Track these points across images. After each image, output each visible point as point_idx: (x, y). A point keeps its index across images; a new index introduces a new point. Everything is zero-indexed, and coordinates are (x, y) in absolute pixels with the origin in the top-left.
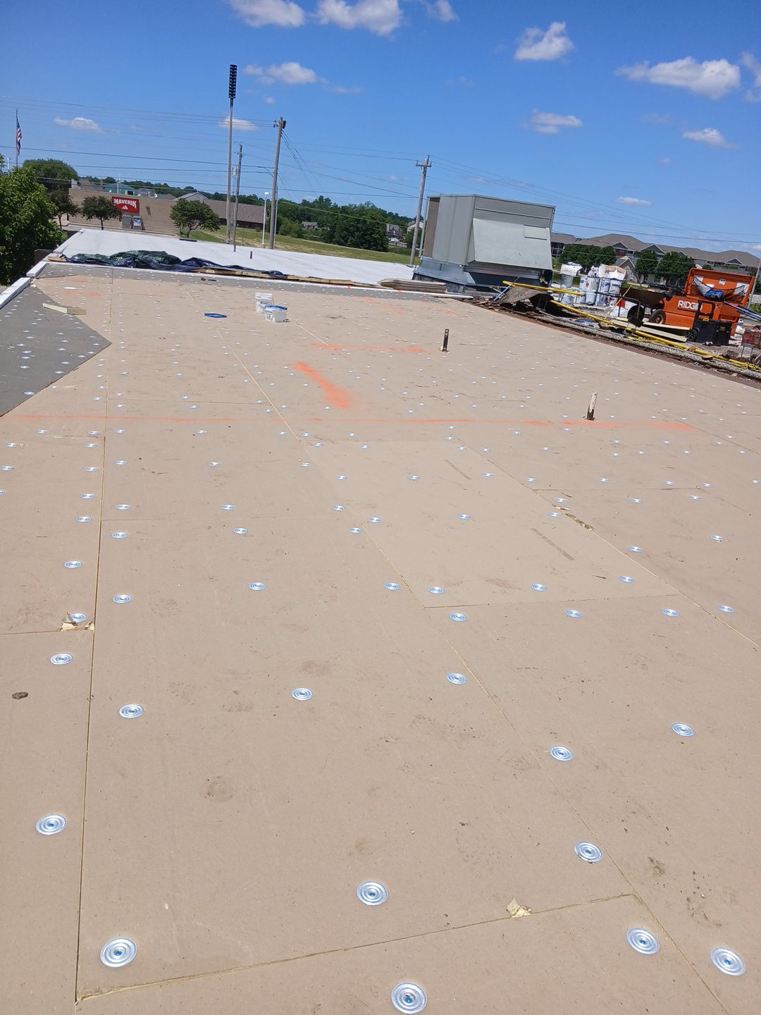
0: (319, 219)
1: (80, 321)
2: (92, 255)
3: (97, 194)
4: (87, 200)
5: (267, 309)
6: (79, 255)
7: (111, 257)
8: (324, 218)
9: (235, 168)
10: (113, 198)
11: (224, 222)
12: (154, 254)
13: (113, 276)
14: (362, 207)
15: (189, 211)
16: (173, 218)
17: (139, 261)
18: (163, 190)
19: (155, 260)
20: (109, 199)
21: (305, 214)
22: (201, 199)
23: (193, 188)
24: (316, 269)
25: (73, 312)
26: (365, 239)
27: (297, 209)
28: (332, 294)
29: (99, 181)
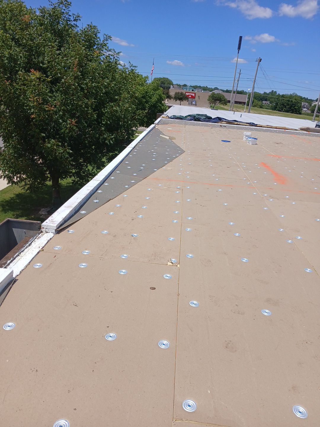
0: (271, 100)
1: (173, 142)
2: (178, 116)
3: (180, 91)
4: (176, 93)
5: (249, 139)
6: (173, 116)
7: (186, 117)
8: (273, 100)
9: (237, 79)
10: (186, 92)
11: (229, 102)
12: (202, 115)
13: (186, 124)
14: (291, 95)
15: (215, 97)
16: (209, 101)
17: (196, 118)
18: (205, 89)
19: (202, 118)
20: (184, 93)
21: (264, 98)
22: (221, 92)
23: (217, 88)
24: (269, 122)
25: (171, 138)
26: (291, 109)
27: (261, 96)
28: (277, 133)
29: (181, 86)
